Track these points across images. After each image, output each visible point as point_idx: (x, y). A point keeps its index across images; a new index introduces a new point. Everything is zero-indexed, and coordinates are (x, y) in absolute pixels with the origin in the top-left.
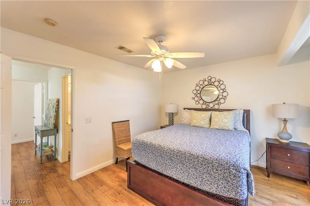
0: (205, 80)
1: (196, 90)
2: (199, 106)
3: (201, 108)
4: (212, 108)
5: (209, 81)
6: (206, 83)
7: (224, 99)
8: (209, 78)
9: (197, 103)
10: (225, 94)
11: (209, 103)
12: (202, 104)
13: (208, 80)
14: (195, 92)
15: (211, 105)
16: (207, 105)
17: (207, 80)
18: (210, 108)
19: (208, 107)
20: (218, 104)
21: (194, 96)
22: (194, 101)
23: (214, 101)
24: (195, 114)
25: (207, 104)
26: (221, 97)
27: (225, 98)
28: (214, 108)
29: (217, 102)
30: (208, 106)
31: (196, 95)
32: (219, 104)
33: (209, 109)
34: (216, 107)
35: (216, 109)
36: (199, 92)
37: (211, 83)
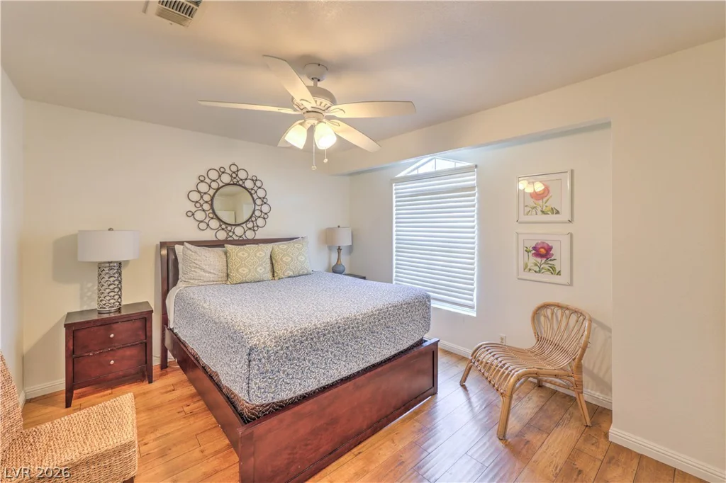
0: (222, 170)
1: (199, 192)
2: (208, 235)
3: (215, 239)
4: (240, 237)
5: (234, 175)
6: (226, 179)
7: (264, 218)
8: (234, 168)
9: (203, 226)
10: (265, 208)
11: (233, 227)
12: (217, 230)
13: (230, 173)
14: (195, 196)
15: (239, 231)
16: (230, 231)
17: (228, 171)
18: (236, 238)
19: (231, 237)
20: (252, 229)
21: (194, 209)
22: (192, 223)
23: (246, 222)
24: (240, 254)
25: (229, 228)
26: (257, 213)
27: (265, 216)
28: (245, 238)
29: (250, 225)
30: (231, 234)
31: (198, 205)
32: (256, 228)
33: (234, 240)
34: (250, 235)
35: (250, 240)
36: (207, 198)
37: (238, 181)
